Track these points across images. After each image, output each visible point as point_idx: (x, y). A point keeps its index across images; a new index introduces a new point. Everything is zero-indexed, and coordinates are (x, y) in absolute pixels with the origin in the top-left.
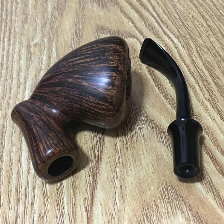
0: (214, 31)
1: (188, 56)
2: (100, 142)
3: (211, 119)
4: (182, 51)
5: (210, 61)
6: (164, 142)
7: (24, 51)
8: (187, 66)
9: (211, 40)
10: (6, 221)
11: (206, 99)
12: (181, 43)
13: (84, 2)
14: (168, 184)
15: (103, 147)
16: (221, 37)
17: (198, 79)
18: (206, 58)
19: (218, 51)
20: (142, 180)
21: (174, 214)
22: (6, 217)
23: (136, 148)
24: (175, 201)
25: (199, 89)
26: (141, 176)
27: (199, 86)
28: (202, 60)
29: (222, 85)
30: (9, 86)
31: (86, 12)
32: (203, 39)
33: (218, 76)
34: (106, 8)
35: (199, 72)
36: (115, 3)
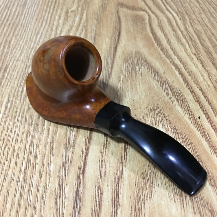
1: (183, 25)
2: (108, 75)
3: (195, 66)
4: (179, 22)
6: (157, 78)
7: (63, 14)
10: (32, 117)
11: (193, 53)
12: (179, 16)
14: (155, 106)
15: (110, 78)
19: (206, 23)
20: (136, 101)
21: (156, 125)
22: (32, 115)
23: (134, 80)
24: (159, 117)
26: (135, 99)
30: (49, 35)
35: (190, 36)
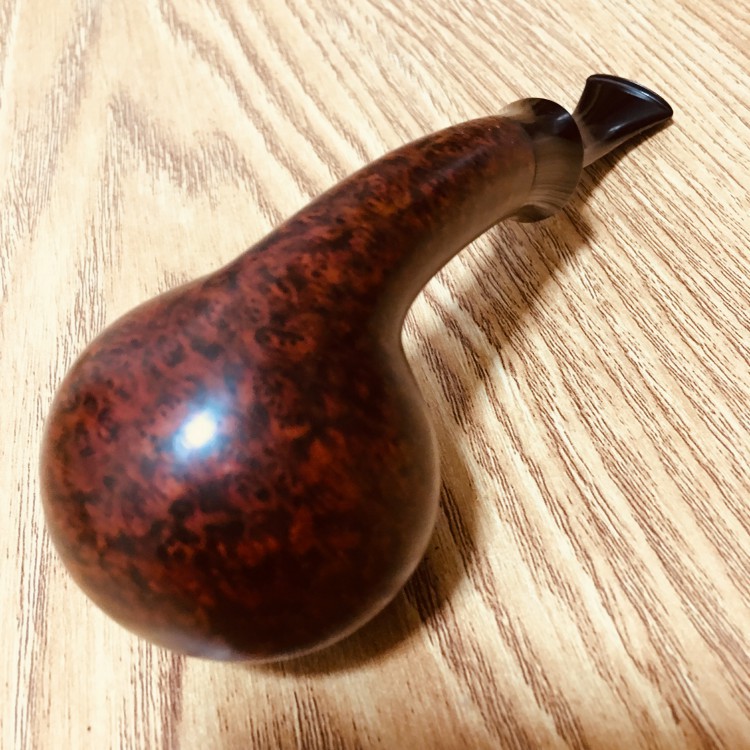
0: (622, 283)
5: (626, 440)
8: (536, 471)
9: (618, 329)
13: (123, 170)
16: (654, 316)
17: (585, 541)
18: (609, 423)
25: (600, 601)
27: (598, 585)
28: (593, 434)
29: (698, 574)
31: (124, 212)
32: (587, 328)
33: (672, 520)
34: (204, 193)
36: (239, 169)
